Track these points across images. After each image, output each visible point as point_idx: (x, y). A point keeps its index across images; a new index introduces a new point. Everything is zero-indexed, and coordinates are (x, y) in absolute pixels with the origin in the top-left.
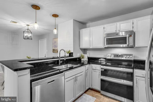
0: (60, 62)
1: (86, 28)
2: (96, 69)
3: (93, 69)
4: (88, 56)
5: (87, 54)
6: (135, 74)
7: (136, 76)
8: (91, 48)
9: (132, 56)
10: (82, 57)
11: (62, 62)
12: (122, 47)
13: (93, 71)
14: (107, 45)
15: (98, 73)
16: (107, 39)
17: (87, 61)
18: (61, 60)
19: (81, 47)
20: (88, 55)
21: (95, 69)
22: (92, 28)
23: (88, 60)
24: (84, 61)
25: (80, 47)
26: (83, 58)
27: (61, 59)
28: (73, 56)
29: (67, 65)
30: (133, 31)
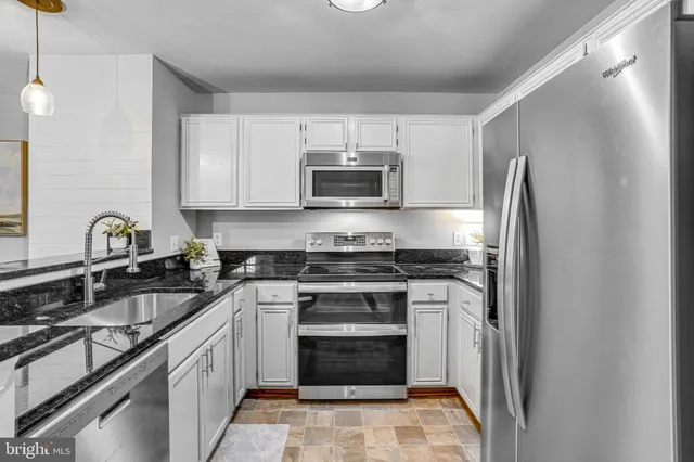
0: (91, 287)
1: (211, 112)
2: (277, 300)
3: (260, 304)
4: (220, 244)
5: (215, 234)
6: (411, 299)
7: (414, 303)
8: (241, 208)
9: (391, 238)
10: (197, 254)
11: (101, 285)
12: (344, 205)
13: (260, 312)
14: (314, 196)
15: (285, 316)
16: (314, 172)
17: (214, 269)
18: (97, 276)
19: (190, 205)
20: (220, 239)
21: (270, 299)
22: (247, 120)
23: (219, 263)
24: (203, 271)
25: (184, 204)
26: (199, 254)
27: (95, 268)
28: (152, 252)
29: (135, 301)
30: (397, 155)
